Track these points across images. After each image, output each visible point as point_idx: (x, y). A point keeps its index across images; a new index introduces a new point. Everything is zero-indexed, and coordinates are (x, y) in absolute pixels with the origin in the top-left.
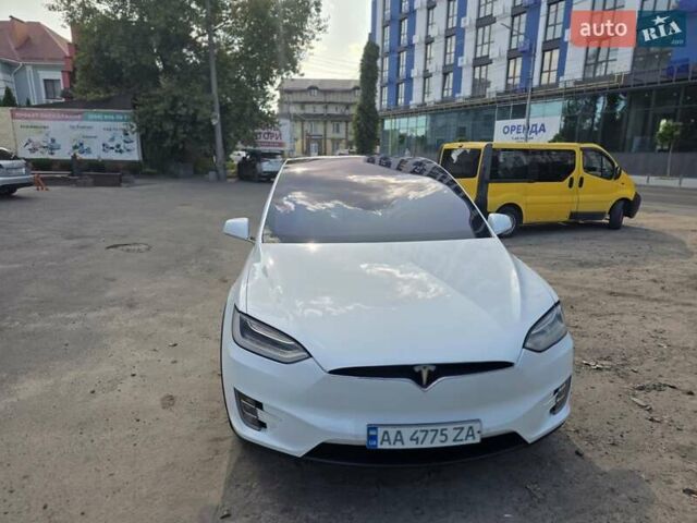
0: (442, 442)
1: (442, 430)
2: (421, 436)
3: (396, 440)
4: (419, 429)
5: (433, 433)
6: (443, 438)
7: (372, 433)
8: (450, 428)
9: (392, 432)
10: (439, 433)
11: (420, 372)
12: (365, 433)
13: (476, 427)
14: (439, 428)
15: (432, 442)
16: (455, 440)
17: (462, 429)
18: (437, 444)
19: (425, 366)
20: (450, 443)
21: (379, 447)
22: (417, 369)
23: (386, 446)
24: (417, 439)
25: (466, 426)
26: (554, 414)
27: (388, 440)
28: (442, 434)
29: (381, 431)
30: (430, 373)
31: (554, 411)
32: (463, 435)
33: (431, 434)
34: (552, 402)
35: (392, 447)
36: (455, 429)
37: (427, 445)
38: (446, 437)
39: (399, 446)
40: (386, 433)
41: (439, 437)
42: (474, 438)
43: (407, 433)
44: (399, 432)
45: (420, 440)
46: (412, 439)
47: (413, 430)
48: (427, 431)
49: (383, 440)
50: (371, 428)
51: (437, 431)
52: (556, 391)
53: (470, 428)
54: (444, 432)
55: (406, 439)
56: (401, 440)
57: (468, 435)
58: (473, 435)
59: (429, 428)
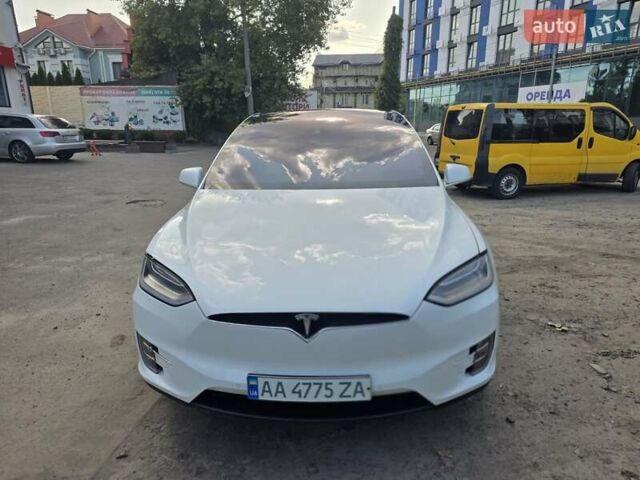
0: (327, 396)
1: (327, 384)
2: (303, 388)
3: (277, 392)
4: (301, 381)
5: (318, 386)
6: (328, 393)
7: (253, 383)
8: (336, 382)
9: (273, 383)
10: (323, 387)
11: (302, 321)
12: (246, 382)
13: (365, 383)
14: (324, 382)
15: (316, 396)
16: (341, 396)
17: (349, 384)
18: (322, 399)
19: (307, 314)
20: (335, 399)
21: (261, 398)
22: (298, 318)
23: (266, 397)
24: (299, 392)
25: (354, 382)
26: (473, 375)
27: (269, 391)
28: (327, 389)
29: (261, 382)
30: (312, 321)
31: (470, 370)
32: (350, 391)
34: (469, 361)
35: (274, 399)
36: (341, 383)
37: (310, 399)
38: (331, 390)
39: (280, 398)
40: (267, 383)
41: (324, 391)
42: (364, 395)
43: (289, 385)
44: (280, 384)
45: (303, 394)
46: (294, 392)
47: (296, 381)
48: (310, 384)
49: (264, 391)
50: (251, 377)
51: (321, 384)
52: (473, 349)
53: (359, 384)
54: (329, 386)
55: (288, 391)
56: (283, 392)
57: (356, 392)
58: (362, 392)
59: (312, 381)
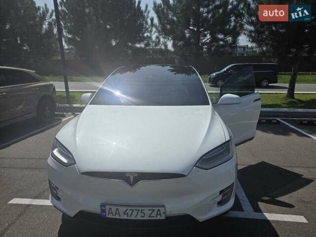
0: (141, 216)
1: (142, 210)
3: (116, 213)
4: (129, 208)
6: (143, 215)
7: (103, 208)
8: (146, 209)
9: (114, 209)
10: (140, 212)
11: (129, 176)
12: (100, 208)
13: (162, 210)
14: (140, 209)
15: (136, 216)
16: (149, 216)
17: (154, 210)
18: (139, 217)
19: (132, 173)
20: (146, 218)
21: (107, 216)
22: (127, 175)
23: (110, 216)
25: (156, 209)
26: (221, 205)
27: (112, 213)
28: (142, 212)
29: (108, 207)
30: (134, 177)
31: (220, 203)
32: (154, 214)
33: (135, 212)
35: (114, 217)
36: (149, 210)
38: (144, 214)
39: (117, 217)
40: (110, 209)
41: (140, 214)
42: (161, 216)
44: (117, 209)
45: (129, 215)
46: (124, 214)
47: (126, 208)
48: (133, 210)
49: (109, 213)
50: (103, 205)
51: (139, 210)
52: (221, 192)
53: (159, 210)
54: (143, 211)
55: (121, 213)
56: (119, 214)
57: (157, 215)
58: (160, 214)
59: (134, 208)
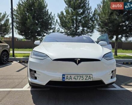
1: (82, 76)
2: (76, 77)
3: (70, 79)
6: (82, 79)
7: (64, 76)
8: (84, 76)
9: (69, 76)
11: (76, 60)
12: (62, 77)
14: (81, 75)
16: (85, 79)
17: (87, 76)
18: (81, 80)
19: (77, 59)
20: (84, 80)
21: (65, 80)
22: (75, 59)
23: (67, 80)
24: (75, 79)
25: (89, 76)
27: (68, 79)
28: (82, 77)
29: (66, 76)
33: (79, 77)
37: (78, 80)
39: (70, 80)
40: (67, 76)
42: (91, 79)
43: (73, 76)
44: (71, 76)
46: (74, 78)
47: (75, 75)
48: (78, 76)
49: (66, 78)
50: (63, 75)
53: (90, 76)
54: (83, 77)
56: (71, 79)
57: (89, 78)
59: (79, 75)
